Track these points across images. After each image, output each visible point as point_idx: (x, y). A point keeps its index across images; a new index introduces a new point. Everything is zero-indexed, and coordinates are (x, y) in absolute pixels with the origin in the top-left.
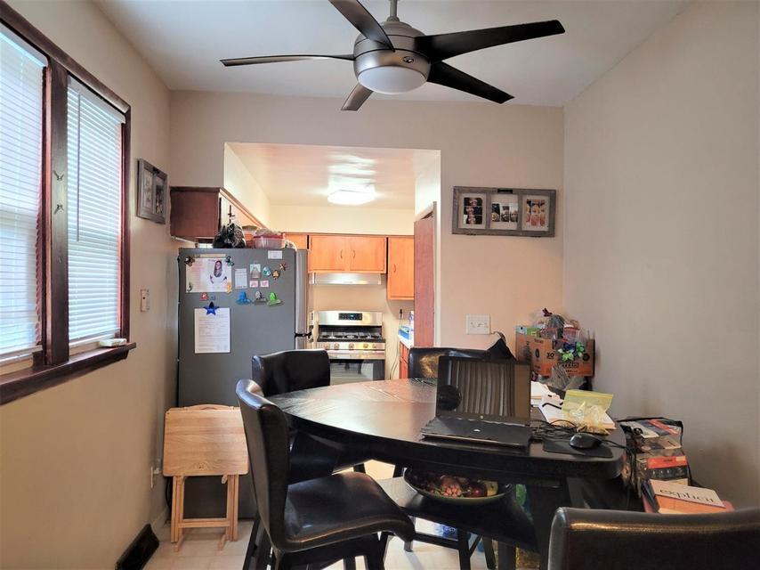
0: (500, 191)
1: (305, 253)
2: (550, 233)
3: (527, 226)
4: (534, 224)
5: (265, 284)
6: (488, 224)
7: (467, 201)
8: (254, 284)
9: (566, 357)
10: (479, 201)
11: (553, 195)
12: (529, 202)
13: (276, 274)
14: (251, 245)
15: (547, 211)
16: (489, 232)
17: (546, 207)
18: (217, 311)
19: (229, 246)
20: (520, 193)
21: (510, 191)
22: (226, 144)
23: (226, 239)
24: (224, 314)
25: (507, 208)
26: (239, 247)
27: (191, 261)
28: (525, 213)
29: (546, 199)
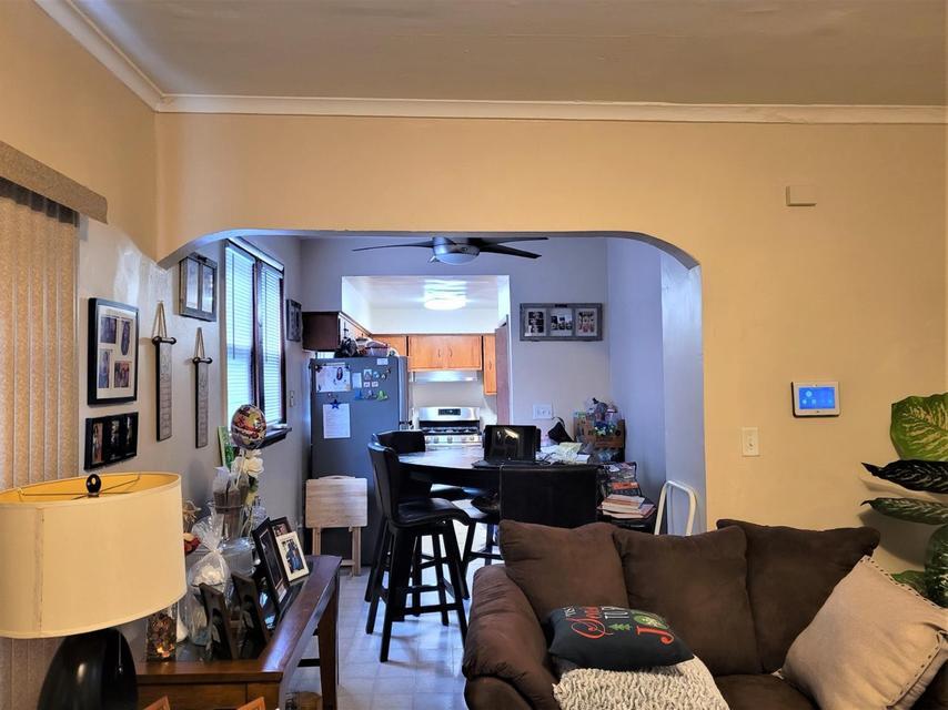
0: (558, 306)
1: (406, 360)
2: (599, 338)
3: (580, 333)
4: (585, 331)
5: (375, 384)
6: (548, 332)
7: (531, 314)
8: (367, 384)
9: (600, 433)
10: (541, 314)
11: (600, 308)
12: (581, 314)
13: (383, 376)
14: (362, 354)
15: (596, 321)
16: (549, 338)
17: (595, 317)
18: (340, 406)
19: (347, 356)
20: (573, 306)
21: (564, 306)
22: (343, 278)
23: (344, 351)
24: (345, 408)
25: (563, 319)
26: (354, 356)
27: (319, 368)
28: (578, 323)
29: (595, 310)
